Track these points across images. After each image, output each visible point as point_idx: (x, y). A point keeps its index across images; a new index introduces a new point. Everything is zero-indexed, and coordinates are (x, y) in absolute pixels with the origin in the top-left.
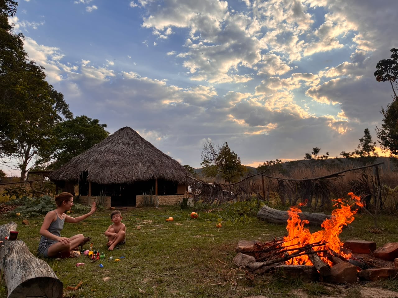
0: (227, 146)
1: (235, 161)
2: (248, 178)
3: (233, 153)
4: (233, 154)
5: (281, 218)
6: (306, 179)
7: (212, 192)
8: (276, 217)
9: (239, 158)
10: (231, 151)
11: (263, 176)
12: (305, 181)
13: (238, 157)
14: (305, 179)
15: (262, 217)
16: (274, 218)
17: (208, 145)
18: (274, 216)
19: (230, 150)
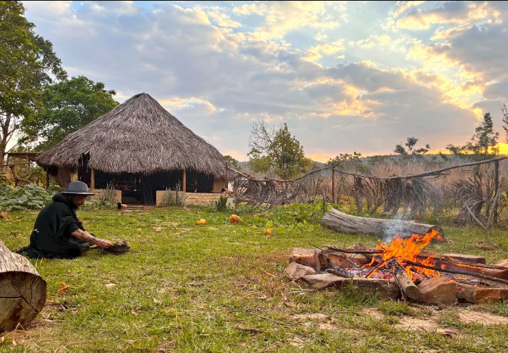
0: (286, 128)
1: (297, 151)
2: (312, 173)
3: (294, 139)
4: (294, 141)
5: (354, 225)
6: (395, 177)
7: (261, 190)
8: (347, 224)
9: (302, 147)
10: (291, 137)
11: (333, 170)
12: (393, 179)
13: (300, 146)
14: (393, 177)
15: (327, 224)
16: (345, 226)
17: (259, 126)
18: (344, 223)
19: (290, 135)
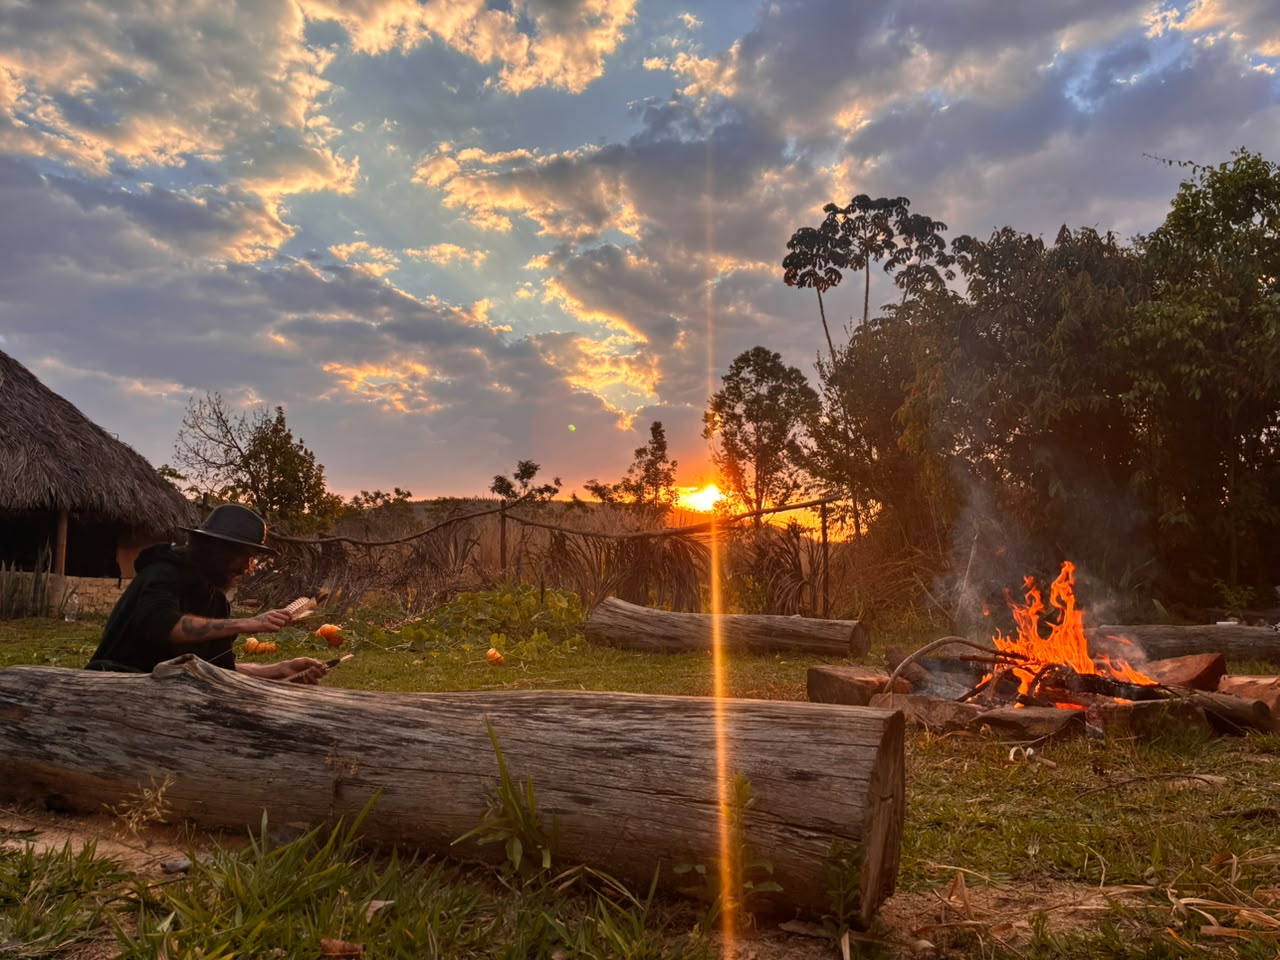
0: (281, 420)
1: (307, 477)
3: (301, 447)
4: (302, 453)
6: (640, 533)
9: (321, 467)
10: (293, 442)
11: (504, 517)
12: (634, 538)
13: (316, 464)
14: (635, 534)
17: (208, 410)
19: (289, 437)
